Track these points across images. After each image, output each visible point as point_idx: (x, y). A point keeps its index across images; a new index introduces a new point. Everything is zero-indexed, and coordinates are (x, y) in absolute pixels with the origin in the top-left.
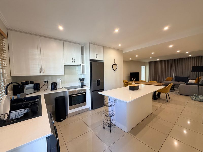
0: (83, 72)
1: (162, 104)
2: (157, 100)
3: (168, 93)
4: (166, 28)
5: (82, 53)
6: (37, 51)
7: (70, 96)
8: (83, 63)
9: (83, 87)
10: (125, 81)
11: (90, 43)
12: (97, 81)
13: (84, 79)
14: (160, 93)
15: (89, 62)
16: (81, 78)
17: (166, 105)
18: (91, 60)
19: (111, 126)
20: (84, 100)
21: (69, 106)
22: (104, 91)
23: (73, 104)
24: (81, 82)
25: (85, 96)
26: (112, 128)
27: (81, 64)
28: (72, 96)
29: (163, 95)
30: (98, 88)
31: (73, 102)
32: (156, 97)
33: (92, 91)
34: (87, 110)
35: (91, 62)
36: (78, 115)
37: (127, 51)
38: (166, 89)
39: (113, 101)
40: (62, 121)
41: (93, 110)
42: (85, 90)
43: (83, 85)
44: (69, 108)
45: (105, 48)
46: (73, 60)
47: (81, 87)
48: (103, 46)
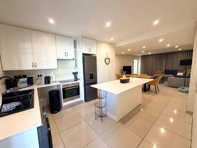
0: (76, 66)
1: (151, 96)
2: (147, 92)
3: (157, 86)
5: (75, 47)
6: (28, 45)
7: (63, 89)
8: (75, 57)
9: (77, 81)
10: (118, 74)
11: (82, 37)
12: (90, 74)
13: (77, 73)
14: (150, 85)
15: (82, 56)
16: (75, 72)
17: (154, 96)
18: (83, 54)
19: (102, 117)
20: (78, 93)
22: (97, 84)
23: (66, 97)
24: (75, 76)
25: (78, 89)
26: (104, 118)
27: (74, 58)
28: (65, 89)
29: (152, 87)
30: (92, 81)
31: (67, 95)
32: (146, 89)
33: (85, 84)
34: (81, 102)
35: (84, 56)
36: (73, 107)
38: (156, 81)
39: (105, 93)
40: (56, 113)
41: (87, 103)
42: (79, 83)
43: (76, 79)
44: (63, 100)
45: (98, 42)
46: (66, 54)
47: (75, 81)
48: (96, 40)
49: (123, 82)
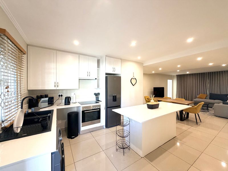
0: (98, 87)
1: (190, 127)
2: (185, 122)
3: (198, 114)
4: (190, 40)
5: (98, 66)
6: (52, 65)
7: (83, 112)
8: (98, 77)
9: (98, 103)
10: (147, 97)
11: (106, 56)
12: (113, 96)
13: (99, 94)
14: (189, 113)
15: (105, 76)
16: (96, 93)
17: (195, 128)
19: (124, 148)
20: (99, 117)
21: (82, 123)
22: (120, 108)
23: (86, 121)
24: (96, 97)
25: (99, 112)
27: (96, 78)
28: (85, 112)
29: (192, 115)
30: (115, 104)
31: (86, 119)
32: (183, 118)
33: (107, 108)
34: (100, 128)
35: (107, 75)
36: (91, 133)
37: (148, 63)
38: (196, 108)
39: (129, 120)
40: (73, 138)
41: (108, 129)
42: (100, 106)
43: (98, 101)
44: (82, 124)
45: (123, 60)
46: (89, 74)
47: (96, 103)
48: (121, 59)
49: (151, 107)
